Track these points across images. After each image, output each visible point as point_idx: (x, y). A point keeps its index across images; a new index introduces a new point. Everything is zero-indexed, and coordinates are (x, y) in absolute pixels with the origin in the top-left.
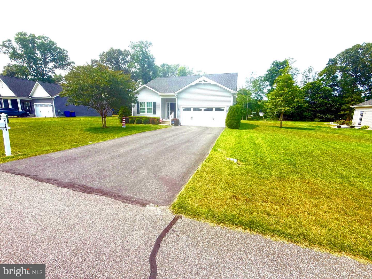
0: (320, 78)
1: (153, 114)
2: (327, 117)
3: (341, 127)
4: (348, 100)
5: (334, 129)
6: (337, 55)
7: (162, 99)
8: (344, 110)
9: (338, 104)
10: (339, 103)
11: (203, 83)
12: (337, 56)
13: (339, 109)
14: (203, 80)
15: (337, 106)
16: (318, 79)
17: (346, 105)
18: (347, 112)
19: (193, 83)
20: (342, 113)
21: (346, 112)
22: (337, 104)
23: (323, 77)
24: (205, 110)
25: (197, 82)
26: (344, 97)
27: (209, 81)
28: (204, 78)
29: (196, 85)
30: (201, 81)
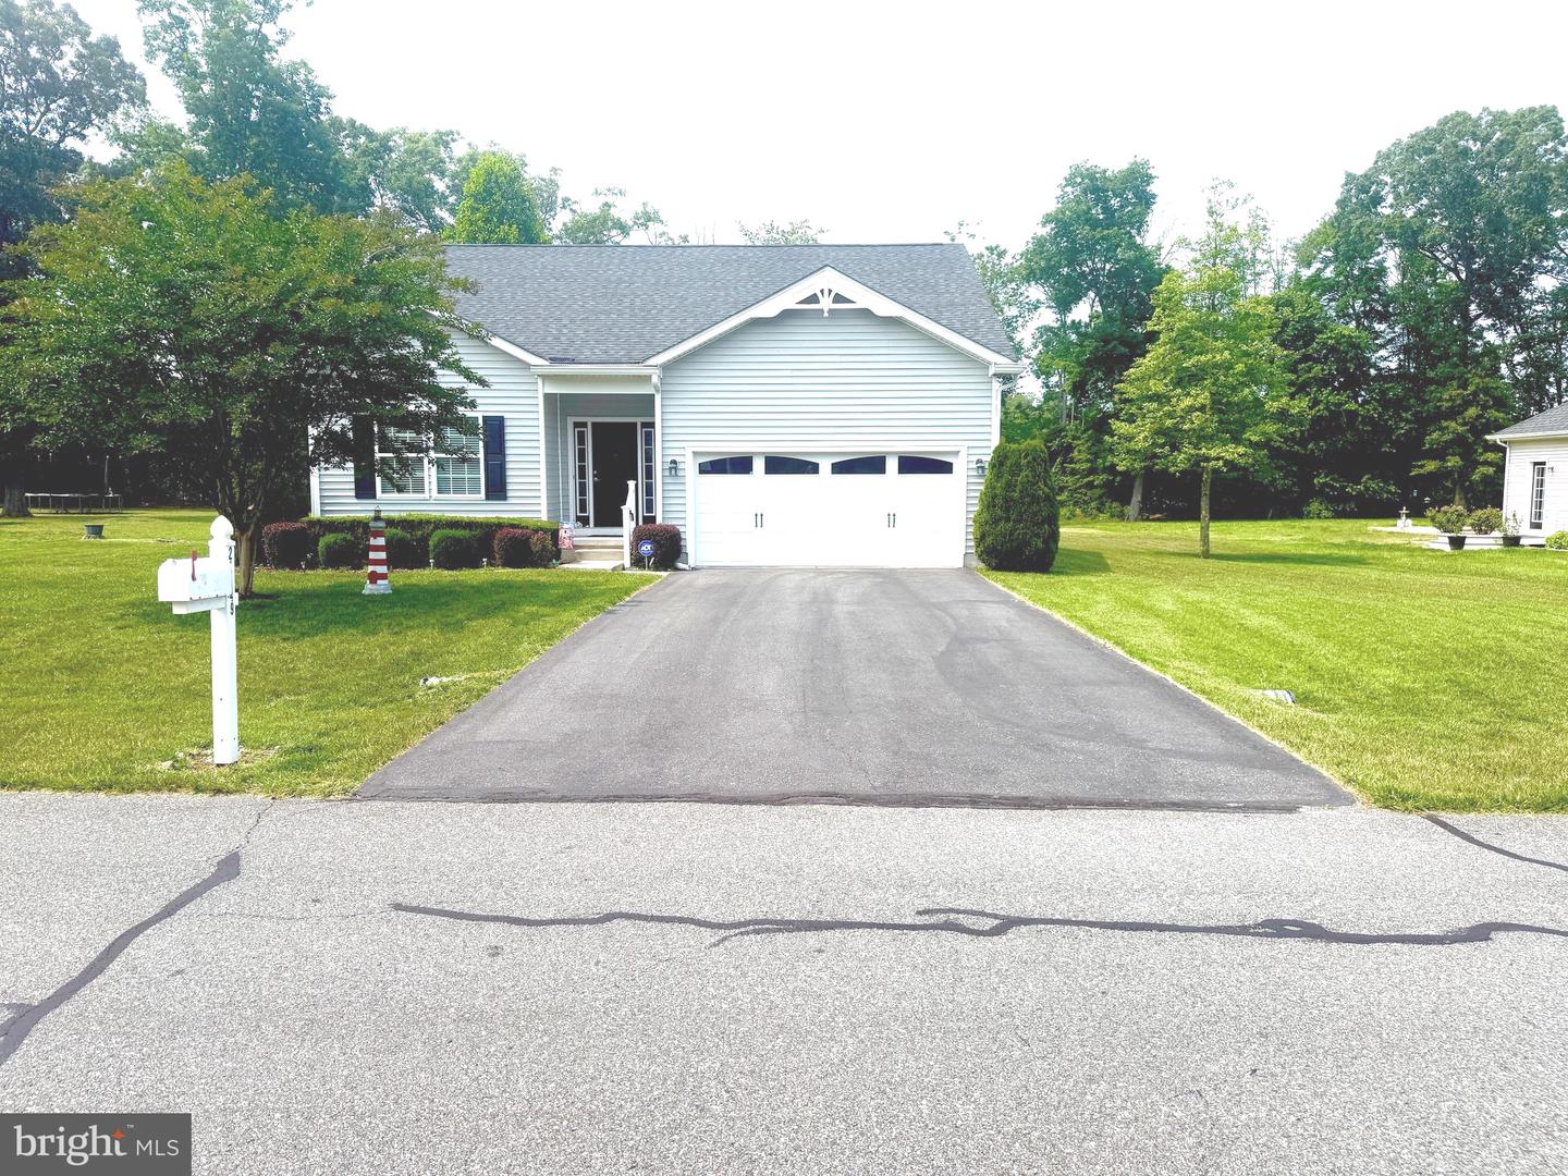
0: (1306, 273)
1: (487, 498)
2: (1367, 489)
3: (1463, 544)
4: (1451, 399)
5: (1438, 553)
6: (1374, 159)
7: (547, 396)
8: (1439, 454)
9: (1407, 421)
10: (1408, 415)
11: (826, 310)
12: (1376, 162)
13: (1413, 448)
14: (826, 293)
15: (1404, 428)
16: (1297, 277)
17: (1445, 424)
18: (1453, 462)
19: (768, 309)
20: (1431, 466)
21: (1449, 464)
22: (1402, 420)
23: (1320, 271)
24: (841, 468)
25: (789, 299)
26: (1431, 381)
27: (863, 297)
28: (829, 280)
29: (787, 315)
30: (813, 299)
